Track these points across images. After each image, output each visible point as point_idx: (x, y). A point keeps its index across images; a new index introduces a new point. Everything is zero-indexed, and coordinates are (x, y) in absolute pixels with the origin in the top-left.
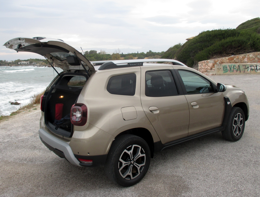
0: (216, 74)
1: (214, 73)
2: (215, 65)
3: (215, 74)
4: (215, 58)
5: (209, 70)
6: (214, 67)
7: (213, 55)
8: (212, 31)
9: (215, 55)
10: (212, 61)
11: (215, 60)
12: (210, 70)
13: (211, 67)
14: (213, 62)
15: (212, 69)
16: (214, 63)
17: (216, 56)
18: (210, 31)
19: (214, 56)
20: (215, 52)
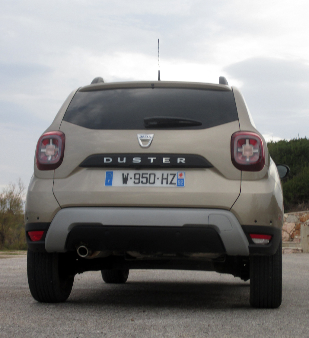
0: (304, 250)
1: (299, 248)
2: (302, 226)
3: (302, 251)
4: (300, 210)
5: (286, 241)
6: (299, 234)
7: (296, 203)
8: (294, 142)
9: (300, 203)
10: (295, 217)
11: (300, 215)
12: (289, 241)
13: (291, 234)
14: (296, 220)
15: (294, 240)
16: (298, 223)
17: (303, 204)
18: (289, 140)
19: (300, 206)
20: (302, 194)
